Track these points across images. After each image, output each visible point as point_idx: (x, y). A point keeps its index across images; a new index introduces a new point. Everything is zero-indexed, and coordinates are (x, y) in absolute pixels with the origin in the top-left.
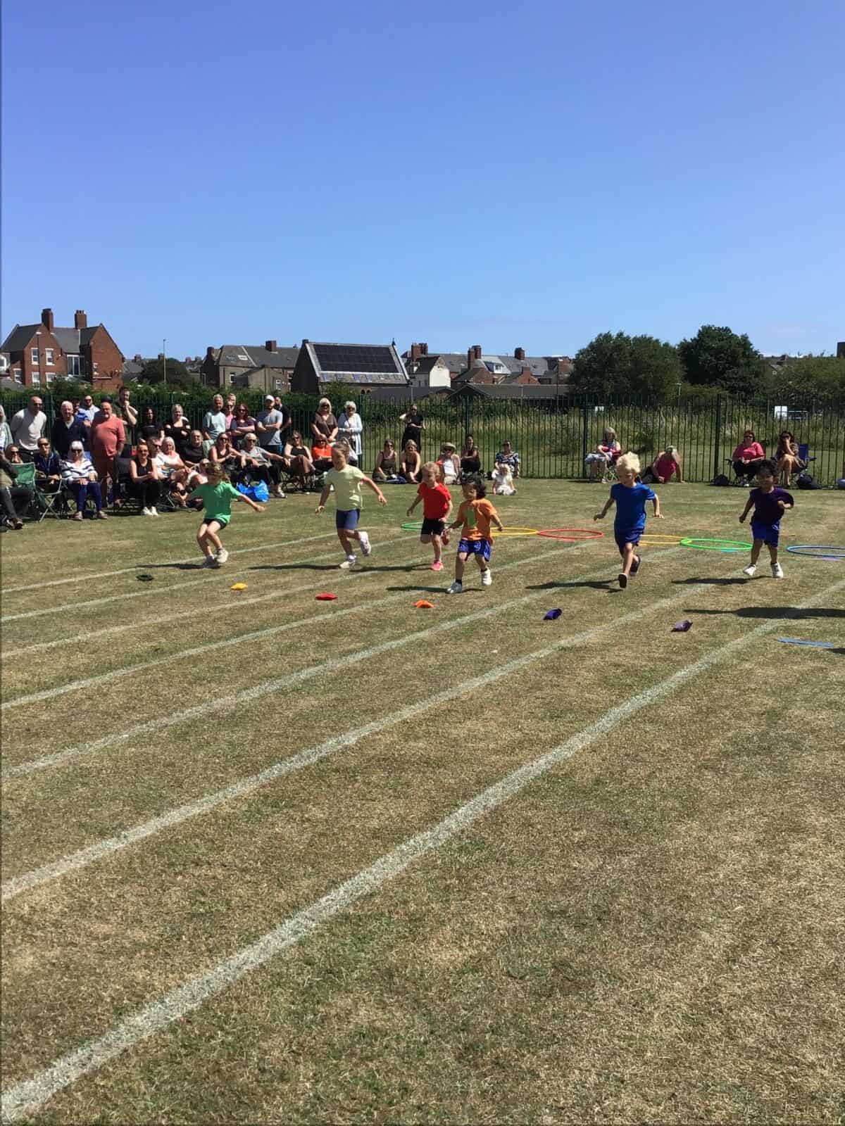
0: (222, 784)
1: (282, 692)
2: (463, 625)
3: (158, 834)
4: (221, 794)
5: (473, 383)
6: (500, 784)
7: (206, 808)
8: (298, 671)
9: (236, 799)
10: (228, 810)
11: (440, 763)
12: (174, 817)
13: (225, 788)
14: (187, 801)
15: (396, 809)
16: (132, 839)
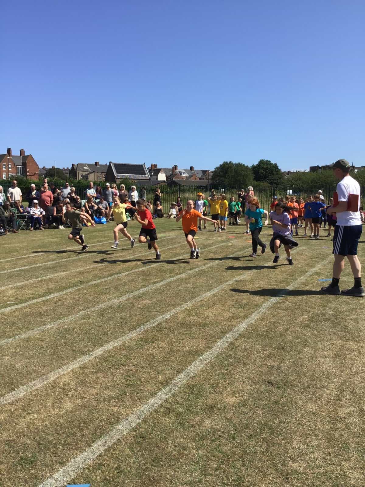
0: (123, 334)
1: (135, 298)
2: (196, 272)
3: (104, 353)
4: (124, 337)
5: (174, 179)
6: (230, 333)
7: (120, 343)
8: (139, 290)
9: (130, 339)
10: (128, 344)
11: (205, 325)
12: (108, 347)
13: (125, 335)
14: (112, 340)
15: (193, 343)
16: (95, 355)
